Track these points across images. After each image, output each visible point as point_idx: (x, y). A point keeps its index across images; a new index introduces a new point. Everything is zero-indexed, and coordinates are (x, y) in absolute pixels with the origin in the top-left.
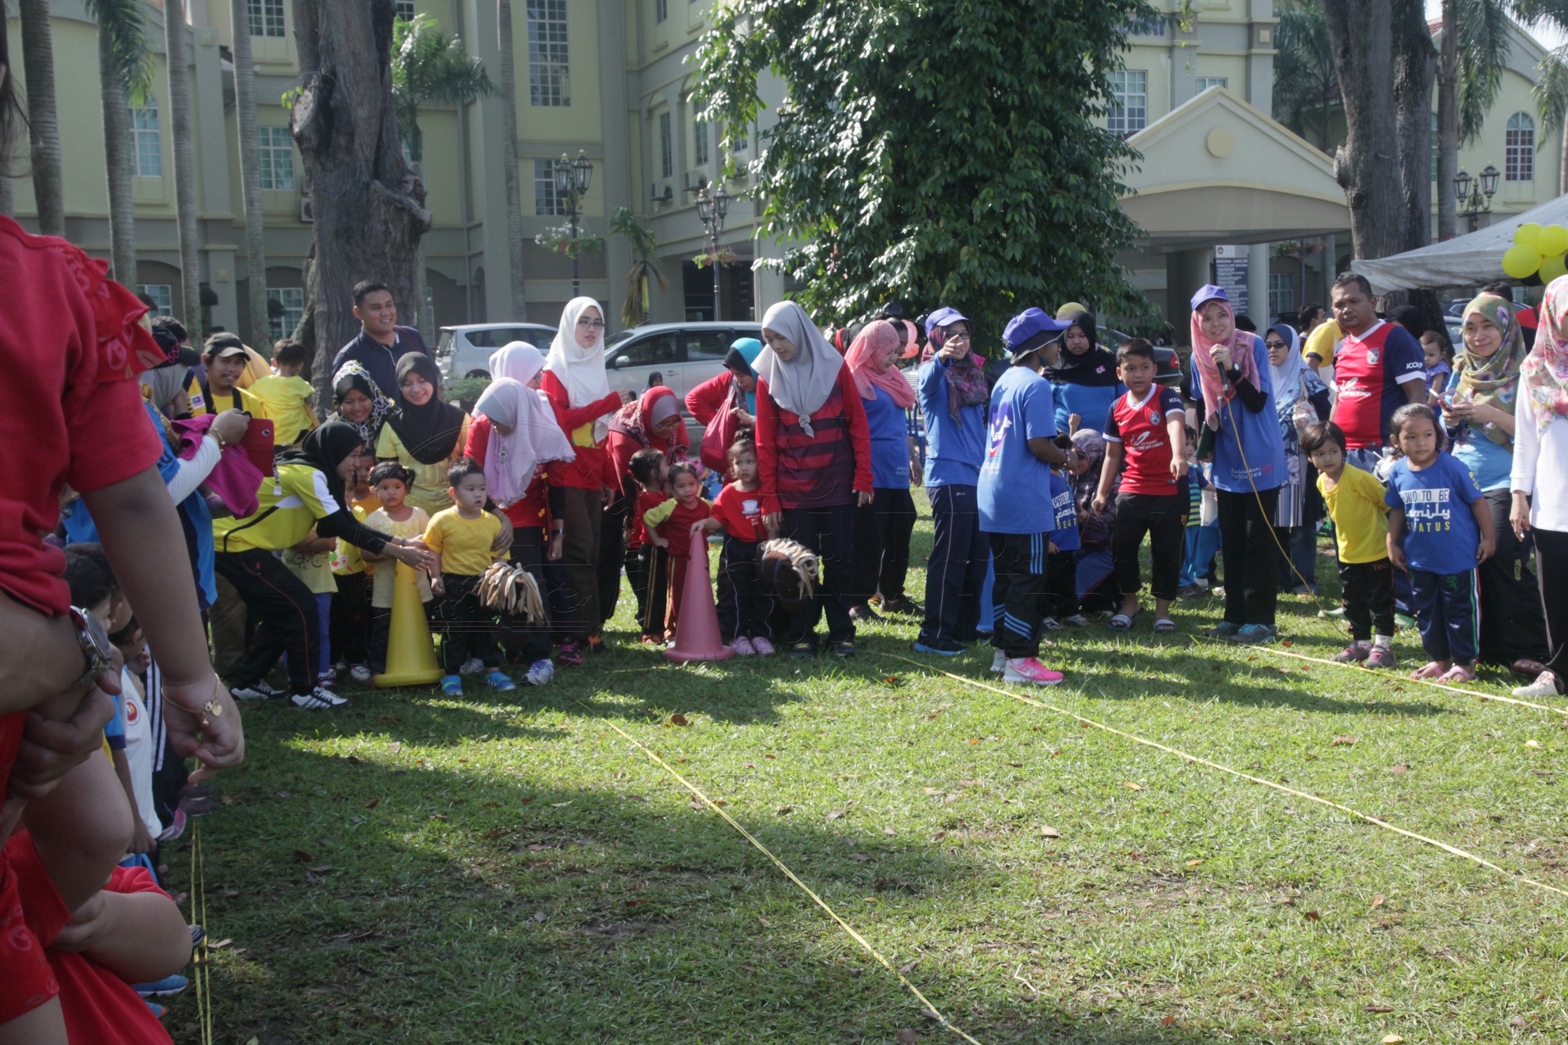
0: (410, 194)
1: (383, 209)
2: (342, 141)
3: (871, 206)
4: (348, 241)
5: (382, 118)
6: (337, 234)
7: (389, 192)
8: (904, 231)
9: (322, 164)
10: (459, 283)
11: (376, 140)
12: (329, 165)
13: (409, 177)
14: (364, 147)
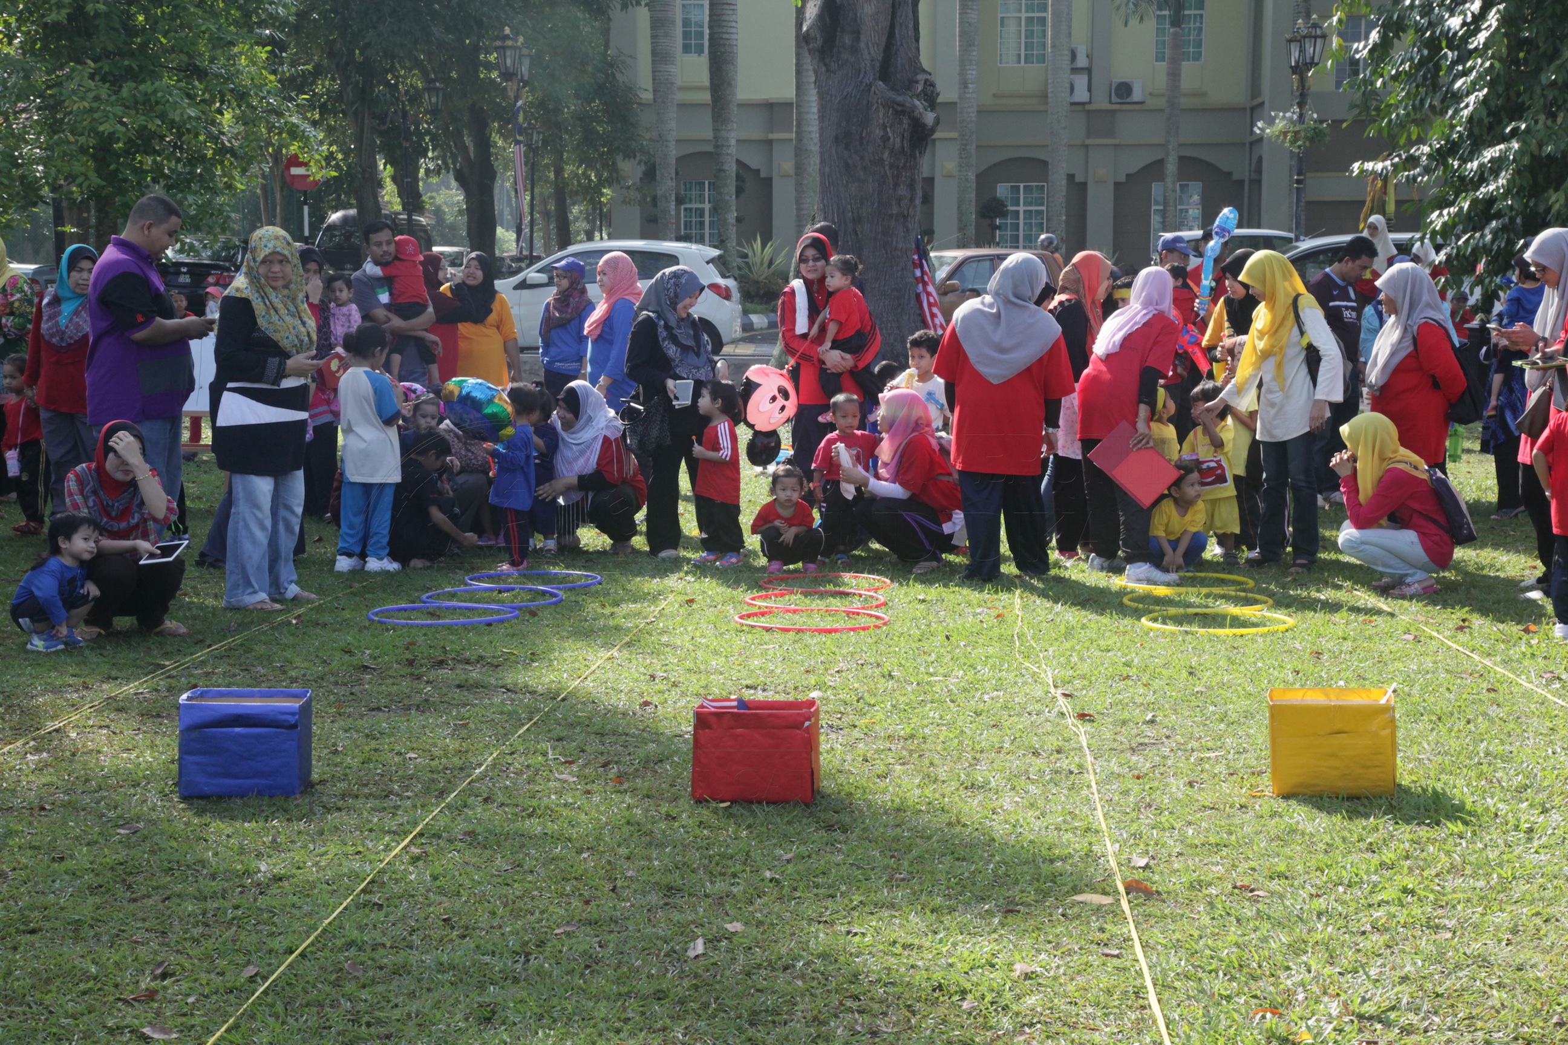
0: (918, 96)
1: (881, 114)
2: (847, 40)
3: (1472, 99)
4: (847, 148)
5: (894, 14)
6: (837, 139)
7: (891, 95)
8: (1508, 130)
9: (825, 65)
10: (1235, 177)
11: (884, 39)
12: (833, 66)
13: (921, 77)
14: (871, 48)
